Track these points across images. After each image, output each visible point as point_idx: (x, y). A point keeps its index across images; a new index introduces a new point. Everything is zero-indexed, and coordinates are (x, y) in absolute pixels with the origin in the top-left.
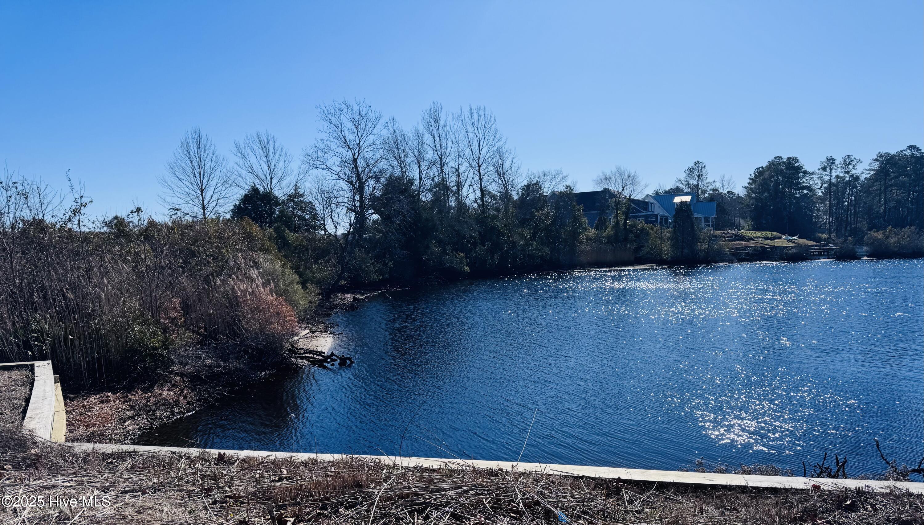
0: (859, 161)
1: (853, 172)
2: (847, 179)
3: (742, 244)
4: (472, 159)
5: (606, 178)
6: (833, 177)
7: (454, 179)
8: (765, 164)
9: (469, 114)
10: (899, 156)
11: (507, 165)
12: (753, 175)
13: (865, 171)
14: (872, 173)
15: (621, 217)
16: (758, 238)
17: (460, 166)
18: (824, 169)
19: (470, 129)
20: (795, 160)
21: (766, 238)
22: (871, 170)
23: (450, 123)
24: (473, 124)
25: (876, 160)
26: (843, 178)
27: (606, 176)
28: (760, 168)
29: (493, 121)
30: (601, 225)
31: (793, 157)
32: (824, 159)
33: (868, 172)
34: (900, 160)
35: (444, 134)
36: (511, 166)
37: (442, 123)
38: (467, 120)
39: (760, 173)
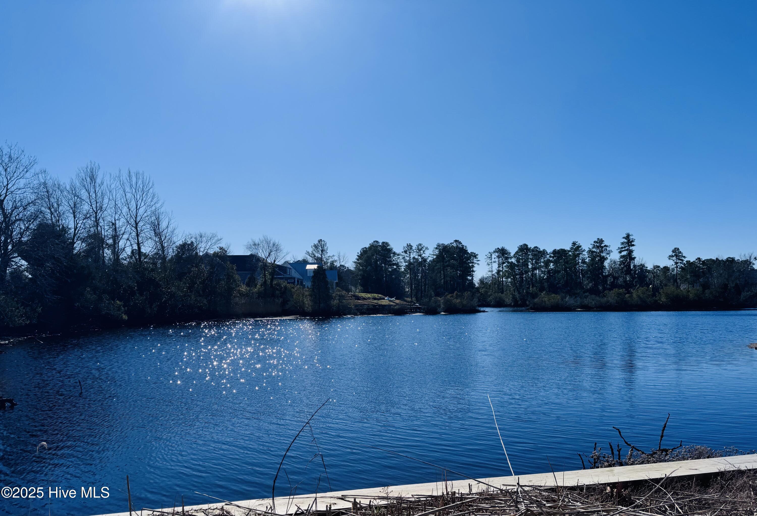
0: (427, 248)
1: (423, 255)
2: (420, 260)
3: (359, 302)
4: (129, 216)
5: (255, 245)
6: (411, 258)
7: (110, 232)
8: (367, 246)
9: (127, 176)
10: (449, 247)
11: (163, 225)
12: (360, 253)
13: (430, 256)
14: (435, 257)
15: (268, 277)
16: (369, 298)
17: (117, 222)
18: (405, 252)
19: (128, 189)
20: (387, 244)
21: (375, 299)
22: (434, 255)
23: (107, 181)
24: (131, 186)
25: (437, 248)
26: (417, 259)
27: (254, 242)
28: (364, 248)
29: (151, 185)
30: (251, 283)
31: (386, 242)
32: (406, 245)
33: (432, 256)
34: (450, 249)
35: (100, 191)
36: (167, 227)
37: (98, 181)
38: (125, 181)
39: (365, 252)
